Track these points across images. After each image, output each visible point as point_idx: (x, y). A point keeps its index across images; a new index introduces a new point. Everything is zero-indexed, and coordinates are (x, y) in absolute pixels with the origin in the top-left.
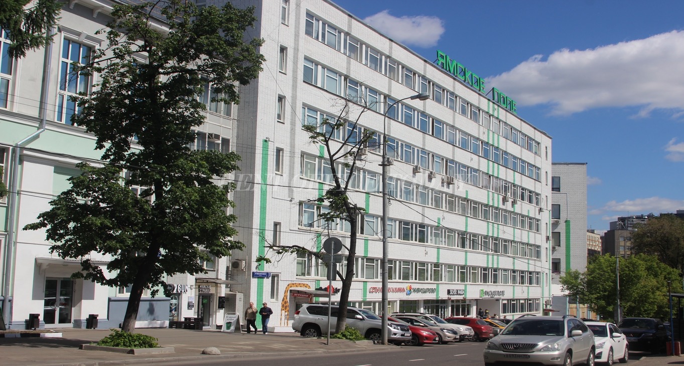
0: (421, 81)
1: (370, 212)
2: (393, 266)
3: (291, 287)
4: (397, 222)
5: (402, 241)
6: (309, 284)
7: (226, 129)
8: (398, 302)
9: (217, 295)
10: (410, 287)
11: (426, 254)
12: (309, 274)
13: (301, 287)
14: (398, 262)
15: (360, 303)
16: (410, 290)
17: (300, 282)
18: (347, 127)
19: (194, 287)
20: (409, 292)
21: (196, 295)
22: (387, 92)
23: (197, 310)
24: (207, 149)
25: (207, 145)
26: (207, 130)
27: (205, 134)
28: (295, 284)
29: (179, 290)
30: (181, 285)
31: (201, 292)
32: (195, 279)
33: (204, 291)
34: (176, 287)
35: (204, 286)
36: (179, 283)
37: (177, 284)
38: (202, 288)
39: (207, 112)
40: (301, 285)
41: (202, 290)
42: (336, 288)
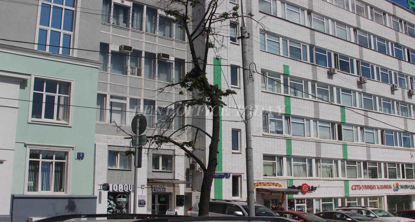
0: (392, 19)
1: (346, 122)
2: (377, 167)
3: (257, 186)
4: (379, 131)
5: (386, 146)
6: (280, 183)
7: (179, 51)
8: (386, 197)
9: (174, 194)
10: (397, 184)
11: (412, 156)
12: (281, 174)
13: (269, 185)
14: (382, 164)
15: (343, 199)
16: (397, 187)
17: (268, 182)
18: (315, 52)
19: (146, 186)
20: (396, 189)
21: (148, 194)
22: (356, 26)
23: (150, 207)
24: (157, 67)
25: (157, 64)
26: (156, 51)
27: (155, 55)
28: (263, 183)
29: (126, 189)
30: (128, 185)
31: (155, 191)
32: (147, 179)
33: (158, 191)
34: (122, 186)
35: (158, 186)
36: (126, 183)
37: (124, 184)
38: (155, 188)
39: (155, 36)
40: (270, 184)
41: (156, 189)
42: (312, 187)
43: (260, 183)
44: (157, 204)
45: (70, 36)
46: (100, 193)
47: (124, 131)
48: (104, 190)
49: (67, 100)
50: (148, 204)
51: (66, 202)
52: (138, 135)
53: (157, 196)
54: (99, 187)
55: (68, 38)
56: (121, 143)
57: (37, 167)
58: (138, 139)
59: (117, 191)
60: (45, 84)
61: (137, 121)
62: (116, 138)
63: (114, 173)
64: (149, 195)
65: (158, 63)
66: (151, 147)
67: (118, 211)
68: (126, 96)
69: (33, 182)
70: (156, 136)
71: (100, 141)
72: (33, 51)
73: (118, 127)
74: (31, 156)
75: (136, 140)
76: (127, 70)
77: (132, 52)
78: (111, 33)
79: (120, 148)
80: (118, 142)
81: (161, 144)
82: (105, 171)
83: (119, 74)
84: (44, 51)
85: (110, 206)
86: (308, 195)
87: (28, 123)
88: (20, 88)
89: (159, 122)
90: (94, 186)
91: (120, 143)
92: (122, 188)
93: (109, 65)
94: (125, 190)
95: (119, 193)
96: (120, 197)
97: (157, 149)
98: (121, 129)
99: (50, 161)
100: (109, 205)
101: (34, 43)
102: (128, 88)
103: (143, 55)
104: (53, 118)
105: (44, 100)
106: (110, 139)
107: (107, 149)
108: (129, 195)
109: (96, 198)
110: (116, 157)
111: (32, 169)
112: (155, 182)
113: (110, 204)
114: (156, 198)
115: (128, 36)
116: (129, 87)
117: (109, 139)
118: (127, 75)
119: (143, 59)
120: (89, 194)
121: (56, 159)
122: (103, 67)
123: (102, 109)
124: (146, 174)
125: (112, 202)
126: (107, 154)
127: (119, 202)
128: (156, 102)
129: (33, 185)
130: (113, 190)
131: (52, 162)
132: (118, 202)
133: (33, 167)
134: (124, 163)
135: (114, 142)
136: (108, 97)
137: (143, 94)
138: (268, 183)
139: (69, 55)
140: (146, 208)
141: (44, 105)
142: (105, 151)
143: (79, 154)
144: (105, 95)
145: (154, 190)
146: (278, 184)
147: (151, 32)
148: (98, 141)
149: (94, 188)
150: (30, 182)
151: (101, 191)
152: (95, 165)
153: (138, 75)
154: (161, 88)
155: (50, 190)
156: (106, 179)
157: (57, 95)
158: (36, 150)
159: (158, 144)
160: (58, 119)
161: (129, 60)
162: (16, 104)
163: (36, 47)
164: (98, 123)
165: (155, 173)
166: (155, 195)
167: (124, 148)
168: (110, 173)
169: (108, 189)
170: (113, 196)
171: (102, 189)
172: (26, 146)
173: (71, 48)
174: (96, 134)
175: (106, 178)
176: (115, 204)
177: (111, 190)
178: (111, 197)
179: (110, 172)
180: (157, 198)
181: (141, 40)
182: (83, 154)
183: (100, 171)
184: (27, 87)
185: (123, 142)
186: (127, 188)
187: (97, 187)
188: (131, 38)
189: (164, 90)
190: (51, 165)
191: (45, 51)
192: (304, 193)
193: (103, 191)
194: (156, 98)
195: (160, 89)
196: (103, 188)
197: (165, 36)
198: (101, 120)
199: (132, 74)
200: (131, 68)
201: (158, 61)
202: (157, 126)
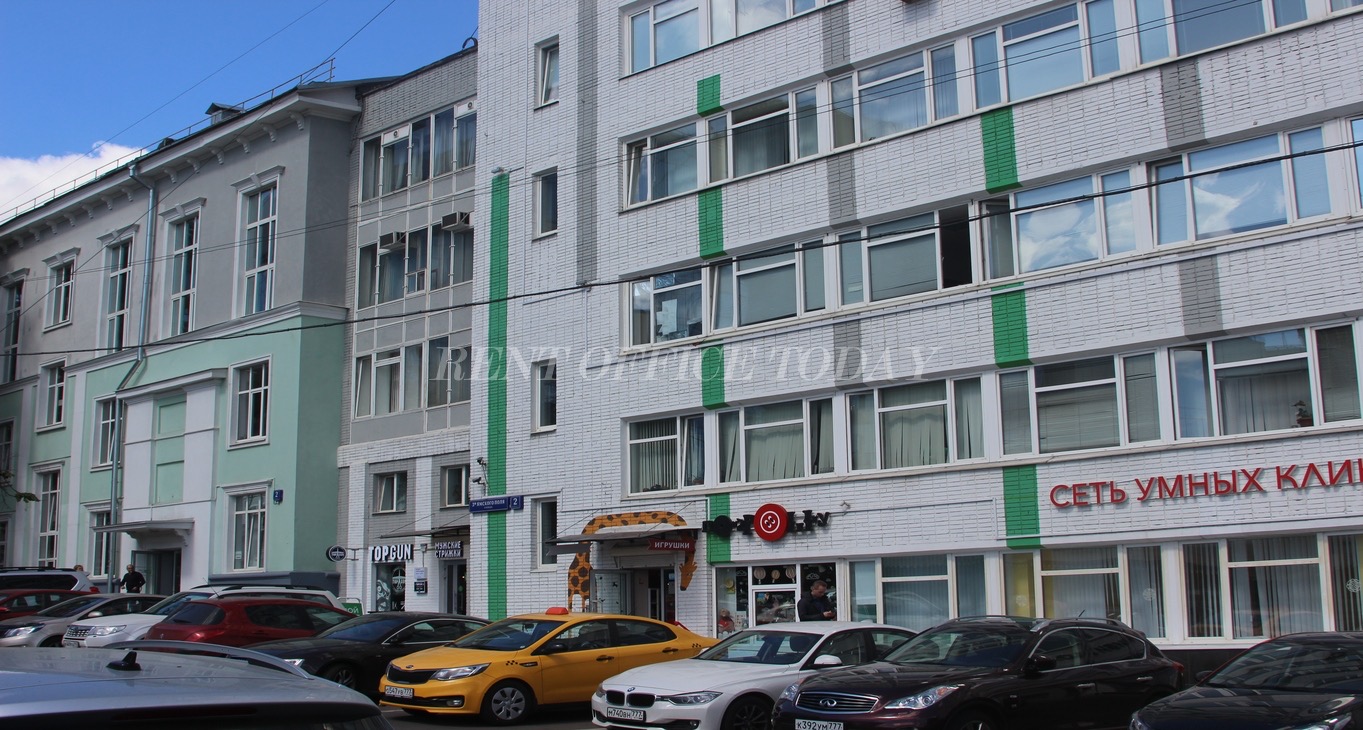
3: (602, 526)
6: (679, 510)
17: (637, 510)
19: (429, 547)
24: (453, 251)
28: (619, 516)
29: (393, 556)
30: (397, 547)
34: (387, 550)
35: (445, 545)
37: (390, 545)
38: (440, 550)
39: (451, 177)
40: (642, 518)
41: (440, 553)
42: (808, 513)
43: (610, 518)
46: (355, 567)
60: (251, 375)
62: (380, 446)
68: (399, 347)
78: (379, 216)
80: (384, 454)
82: (362, 520)
86: (794, 550)
87: (228, 451)
92: (387, 553)
93: (377, 288)
96: (397, 574)
99: (255, 512)
100: (381, 592)
101: (230, 307)
103: (430, 236)
105: (250, 403)
108: (405, 569)
113: (383, 590)
124: (431, 519)
126: (363, 482)
130: (374, 559)
131: (258, 513)
136: (374, 358)
137: (427, 329)
138: (637, 515)
141: (250, 411)
142: (361, 478)
143: (275, 494)
146: (669, 514)
150: (238, 552)
156: (363, 537)
161: (407, 262)
170: (387, 572)
175: (363, 534)
177: (371, 558)
178: (383, 575)
181: (425, 203)
182: (281, 492)
183: (356, 520)
186: (395, 554)
188: (410, 208)
192: (774, 539)
194: (449, 331)
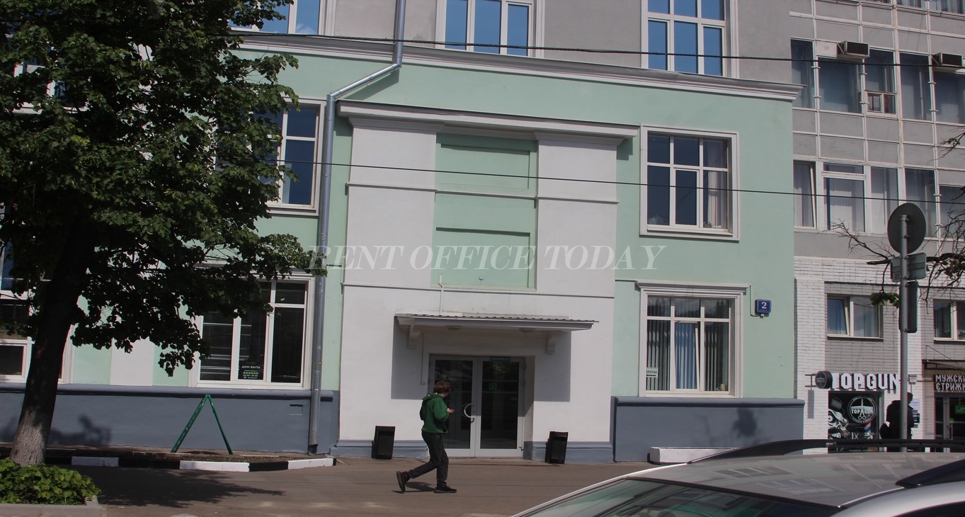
19: (920, 378)
23: (932, 428)
24: (932, 88)
25: (931, 80)
26: (928, 49)
27: (925, 58)
29: (871, 385)
30: (877, 376)
31: (941, 389)
32: (921, 361)
33: (949, 389)
34: (862, 378)
35: (950, 378)
36: (872, 369)
37: (866, 373)
38: (942, 382)
39: (923, 13)
41: (945, 385)
44: (948, 421)
45: (718, 31)
46: (811, 394)
47: (865, 247)
48: (820, 387)
49: (725, 179)
50: (926, 419)
51: (733, 415)
52: (905, 254)
53: (948, 401)
54: (807, 381)
55: (715, 35)
56: (857, 275)
57: (665, 334)
58: (905, 263)
59: (850, 390)
60: (672, 145)
61: (900, 221)
62: (843, 265)
63: (843, 347)
64: (929, 399)
65: (935, 79)
66: (934, 283)
67: (855, 436)
68: (861, 164)
69: (657, 370)
70: (945, 256)
71: (806, 272)
72: (639, 73)
73: (852, 237)
74: (652, 310)
75: (901, 266)
76: (860, 99)
77: (868, 56)
78: (814, 15)
79: (854, 286)
80: (848, 274)
81: (959, 276)
82: (821, 343)
83: (839, 111)
84: (664, 71)
85: (835, 425)
87: (641, 236)
88: (617, 159)
89: (954, 221)
90: (796, 377)
91: (854, 274)
92: (862, 381)
93: (817, 90)
94: (870, 388)
95: (854, 394)
96: (858, 403)
97: (950, 287)
98: (858, 241)
99: (694, 320)
100: (833, 422)
101: (639, 51)
102: (866, 144)
103: (897, 60)
104: (695, 223)
105: (673, 181)
106: (830, 267)
107: (823, 291)
108: (880, 399)
109: (802, 405)
110: (846, 309)
111: (654, 339)
112: (941, 366)
113: (835, 420)
114: (944, 405)
115: (856, 19)
116: (867, 142)
117: (826, 267)
118: (860, 111)
119: (897, 70)
120: (785, 395)
121: (707, 316)
122: (802, 97)
123: (807, 194)
124: (920, 350)
125: (839, 416)
126: (823, 301)
127: (856, 416)
128: (936, 174)
129: (657, 376)
130: (841, 387)
131: (699, 322)
132: (854, 414)
133: (656, 337)
134: (864, 322)
135: (838, 274)
136: (819, 167)
137: (902, 155)
139: (722, 75)
140: (922, 429)
141: (673, 191)
142: (818, 296)
143: (759, 304)
144: (813, 164)
145: (941, 386)
147: (912, 5)
148: (802, 272)
149: (796, 382)
150: (650, 369)
151: (813, 388)
152: (796, 329)
153: (887, 111)
154: (953, 139)
155: (696, 387)
156: (824, 362)
157: (700, 169)
158: (663, 297)
159: (951, 276)
160: (706, 224)
161: (863, 77)
162: (610, 193)
163: (645, 63)
164: (799, 229)
165: (942, 346)
166: (941, 399)
167: (865, 287)
168: (832, 347)
169: (828, 384)
170: (842, 401)
171: (814, 384)
172: (638, 287)
173: (723, 55)
174: (795, 257)
175: (824, 359)
176: (846, 420)
177: (835, 386)
178: (835, 403)
179: (832, 344)
180: (948, 406)
181: (890, 26)
182: (769, 303)
183: (810, 342)
184: (632, 154)
185: (862, 272)
186: (874, 383)
187: (804, 381)
188: (864, 23)
189: (958, 143)
190: (697, 330)
191: (667, 69)
193: (817, 390)
194: (935, 166)
195: (949, 142)
196: (818, 381)
197: (947, 11)
198: (804, 223)
199: (872, 109)
200: (869, 95)
201: (935, 73)
202: (948, 231)
